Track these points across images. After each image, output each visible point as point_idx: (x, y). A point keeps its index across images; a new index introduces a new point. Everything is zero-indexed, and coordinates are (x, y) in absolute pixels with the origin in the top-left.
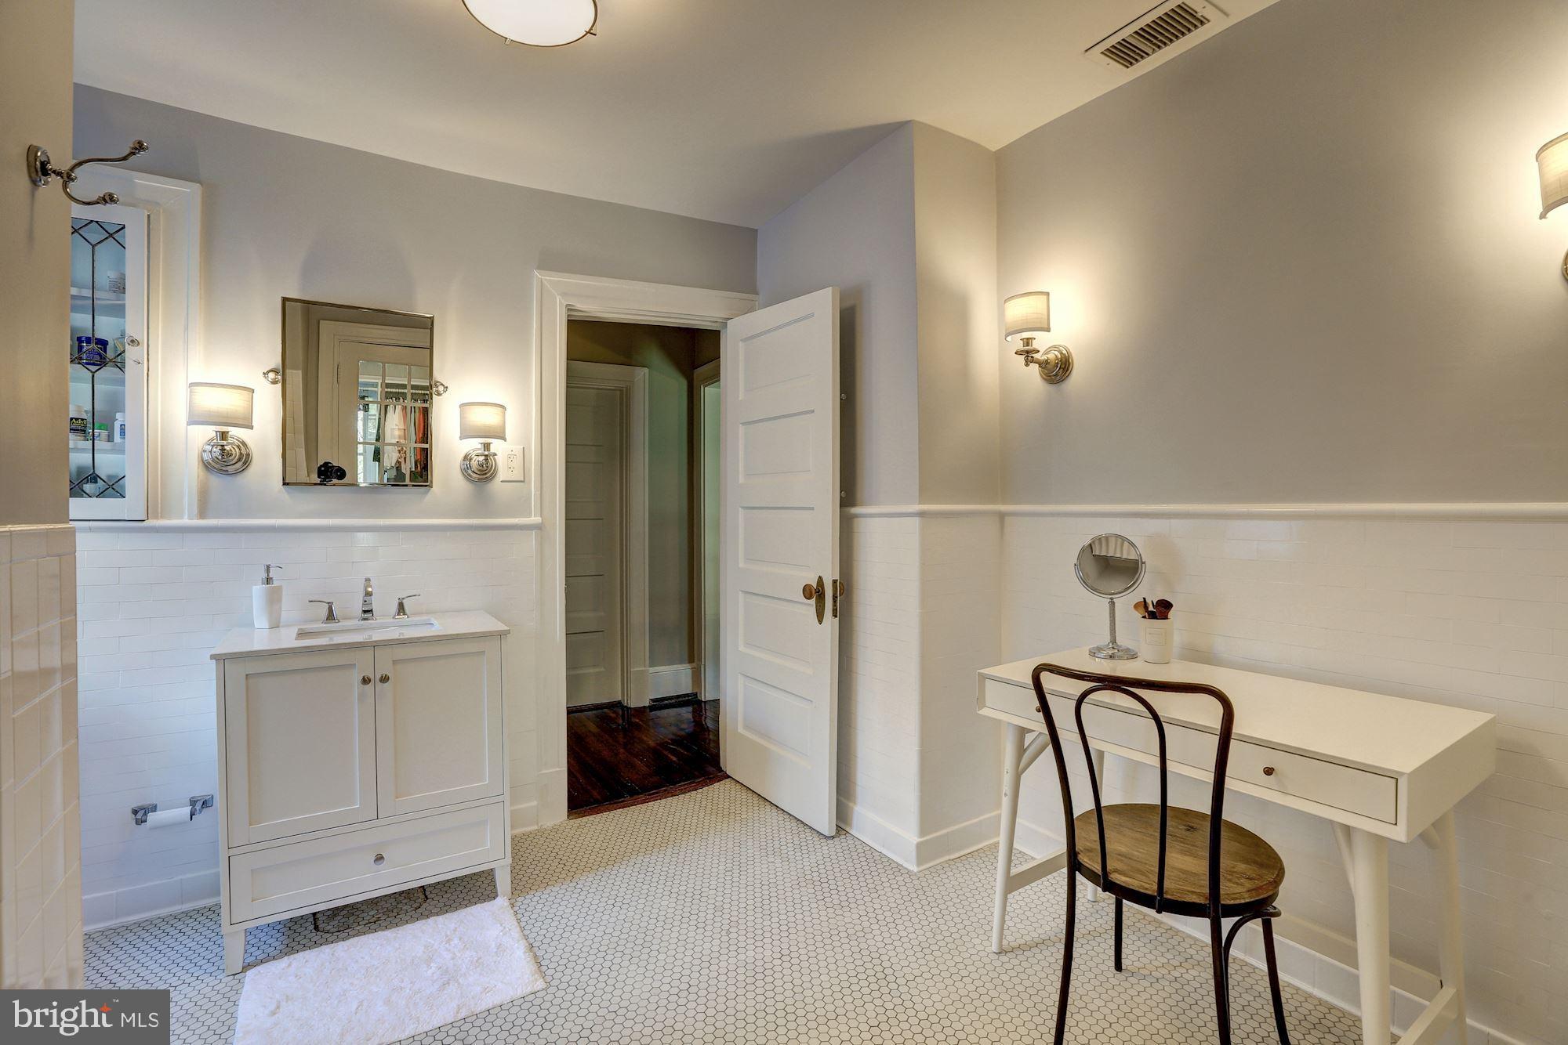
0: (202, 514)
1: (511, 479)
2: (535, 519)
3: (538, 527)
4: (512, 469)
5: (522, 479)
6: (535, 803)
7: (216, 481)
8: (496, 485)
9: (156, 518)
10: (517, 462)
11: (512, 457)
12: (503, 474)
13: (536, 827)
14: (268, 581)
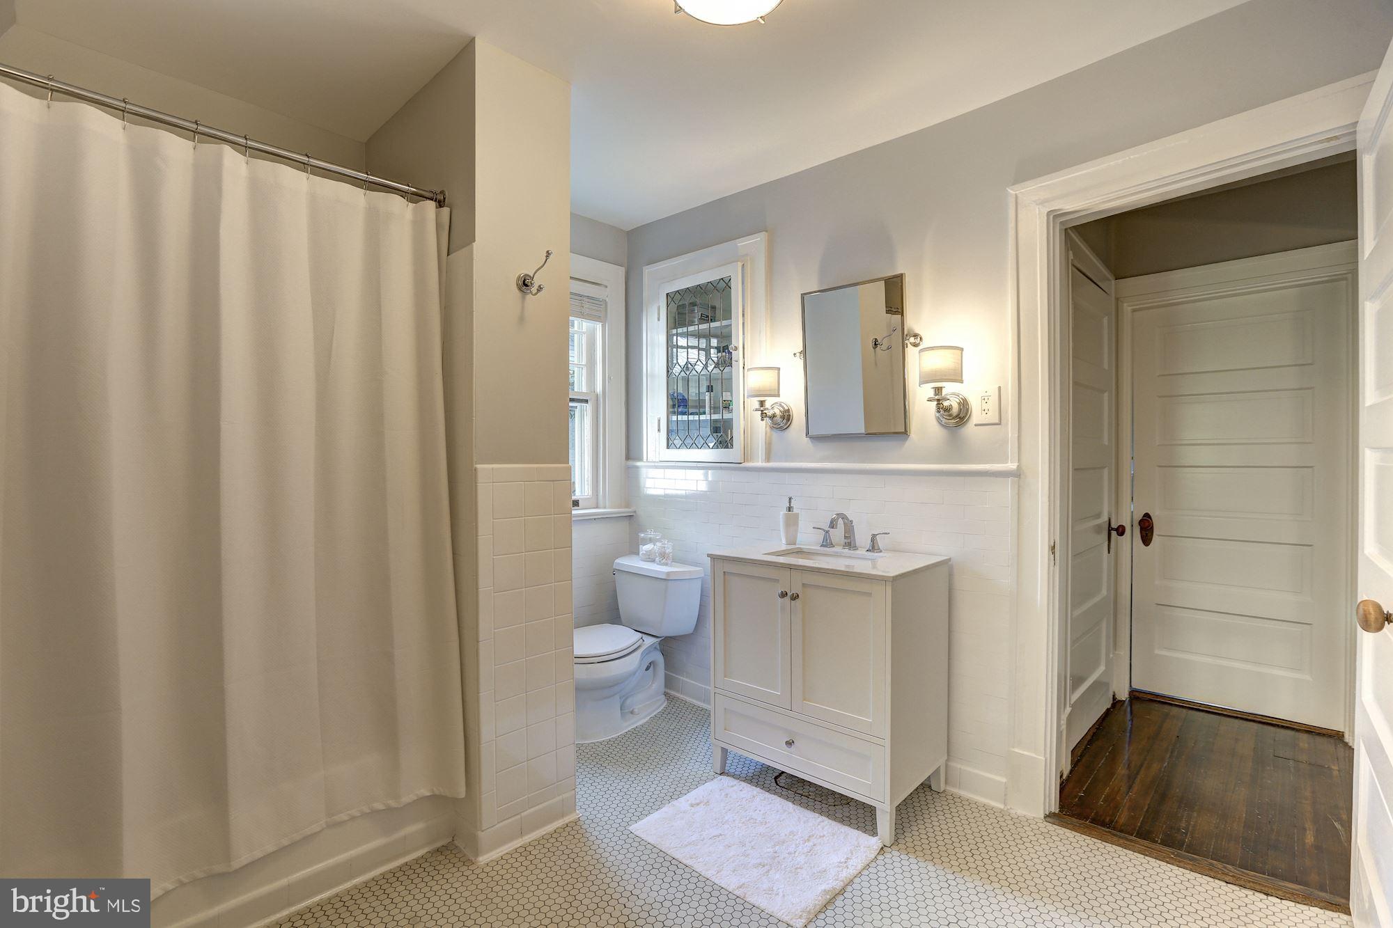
0: (768, 459)
1: (984, 423)
2: (1012, 466)
3: (1017, 474)
4: (986, 412)
5: (997, 421)
6: (1004, 780)
7: (776, 435)
8: (970, 429)
9: (748, 461)
10: (992, 404)
11: (986, 398)
12: (976, 416)
13: (1002, 806)
14: (790, 509)
